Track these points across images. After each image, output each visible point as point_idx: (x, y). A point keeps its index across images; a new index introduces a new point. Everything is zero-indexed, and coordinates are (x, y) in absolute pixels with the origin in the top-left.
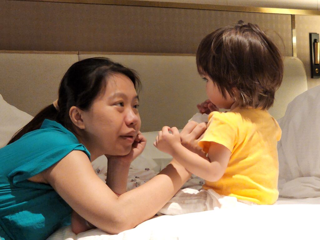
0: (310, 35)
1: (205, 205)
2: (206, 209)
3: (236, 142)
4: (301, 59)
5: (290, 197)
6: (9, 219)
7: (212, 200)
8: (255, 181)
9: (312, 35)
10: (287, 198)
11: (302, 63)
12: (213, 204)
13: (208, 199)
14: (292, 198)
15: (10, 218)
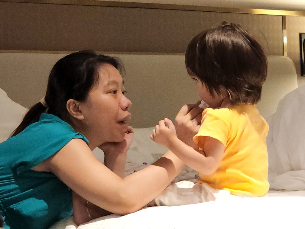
0: (300, 35)
1: (200, 197)
2: (201, 202)
3: (229, 137)
4: (291, 59)
5: (281, 190)
6: (14, 209)
7: (207, 193)
8: (246, 174)
9: (302, 35)
10: (278, 190)
11: (293, 62)
12: (208, 197)
13: (203, 192)
14: (283, 190)
15: (15, 207)
